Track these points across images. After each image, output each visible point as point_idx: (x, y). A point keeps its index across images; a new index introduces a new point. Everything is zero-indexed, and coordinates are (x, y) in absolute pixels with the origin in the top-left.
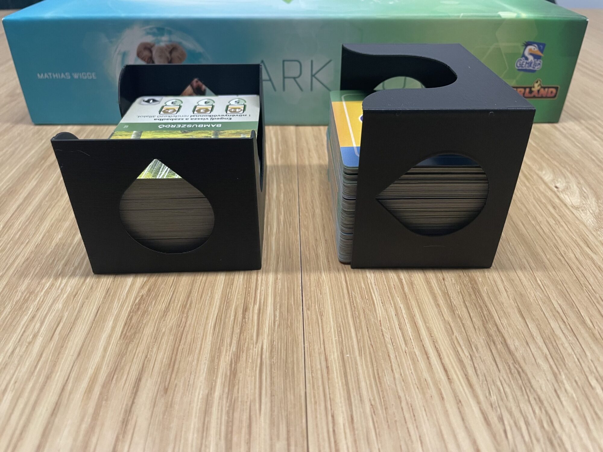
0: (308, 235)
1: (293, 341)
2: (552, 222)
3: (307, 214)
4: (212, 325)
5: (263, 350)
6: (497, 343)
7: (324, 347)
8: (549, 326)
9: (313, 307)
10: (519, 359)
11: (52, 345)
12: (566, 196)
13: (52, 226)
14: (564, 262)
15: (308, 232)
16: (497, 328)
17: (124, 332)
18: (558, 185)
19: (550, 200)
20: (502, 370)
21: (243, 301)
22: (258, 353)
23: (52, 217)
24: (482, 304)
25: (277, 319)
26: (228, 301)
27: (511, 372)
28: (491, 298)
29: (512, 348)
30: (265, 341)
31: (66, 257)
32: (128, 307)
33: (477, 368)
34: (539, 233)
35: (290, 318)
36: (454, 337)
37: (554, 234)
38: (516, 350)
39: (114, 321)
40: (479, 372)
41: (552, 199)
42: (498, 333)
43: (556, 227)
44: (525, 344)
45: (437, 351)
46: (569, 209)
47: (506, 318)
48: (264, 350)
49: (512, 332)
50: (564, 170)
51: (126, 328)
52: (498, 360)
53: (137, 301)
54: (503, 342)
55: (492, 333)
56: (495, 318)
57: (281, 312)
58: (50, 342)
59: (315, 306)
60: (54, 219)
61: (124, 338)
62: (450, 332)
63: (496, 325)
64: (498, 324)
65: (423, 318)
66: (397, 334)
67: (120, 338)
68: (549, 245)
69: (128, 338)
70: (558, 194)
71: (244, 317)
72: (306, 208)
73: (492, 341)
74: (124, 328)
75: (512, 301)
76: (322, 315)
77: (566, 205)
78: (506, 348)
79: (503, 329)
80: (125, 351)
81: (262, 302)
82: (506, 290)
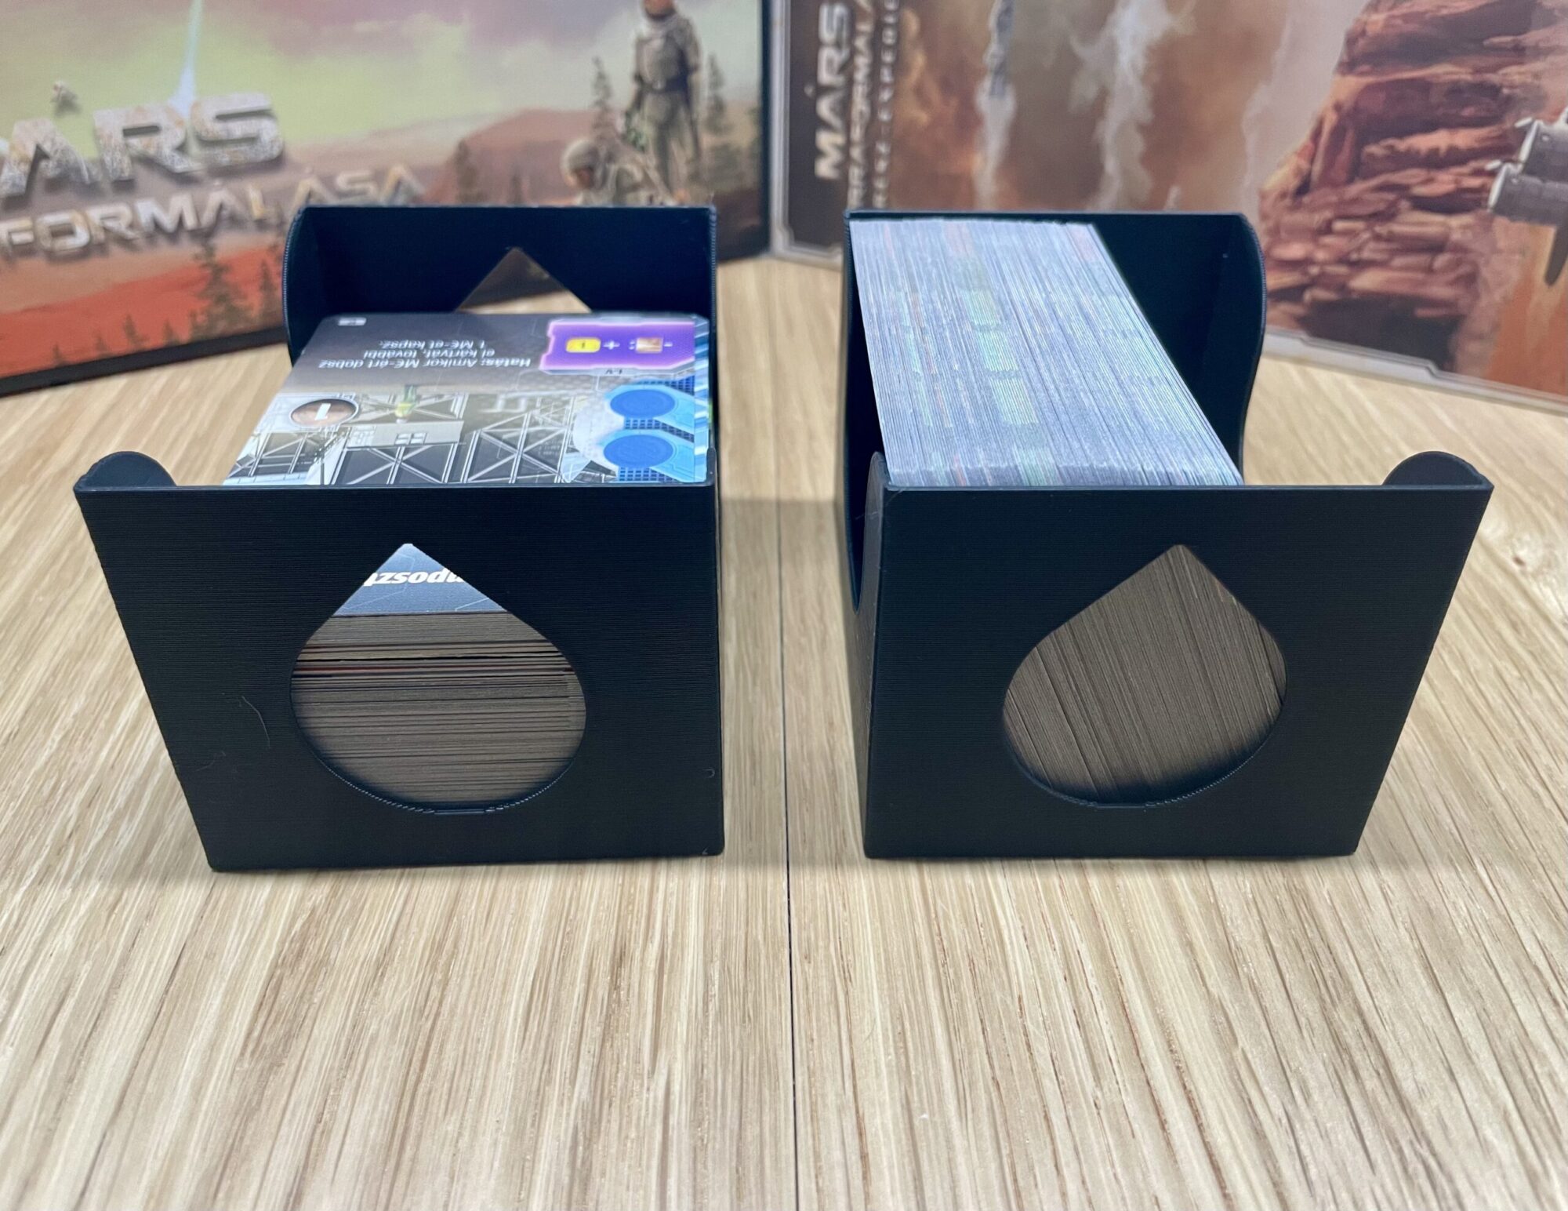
0: (808, 709)
1: (761, 1068)
2: (1511, 674)
3: (803, 640)
4: (520, 1011)
5: (672, 1097)
6: (1364, 1074)
7: (855, 1087)
8: (1512, 1014)
9: (821, 951)
10: (1428, 1128)
11: (41, 1074)
12: (1548, 591)
13: (54, 675)
14: (1548, 803)
15: (807, 700)
16: (1364, 1022)
17: (256, 1034)
18: (1522, 554)
19: (1503, 603)
20: (1382, 1168)
21: (613, 931)
22: (655, 1107)
23: (57, 643)
24: (1317, 943)
25: (715, 990)
26: (568, 929)
27: (1405, 1170)
28: (1345, 924)
29: (1408, 1087)
30: (678, 1067)
31: (92, 777)
32: (269, 945)
33: (1309, 1159)
34: (1476, 711)
35: (751, 988)
36: (1238, 1054)
37: (1518, 713)
38: (1421, 1097)
39: (225, 996)
40: (1313, 1171)
41: (1507, 599)
42: (1366, 1040)
43: (1520, 689)
44: (1446, 1077)
45: (1190, 1101)
46: (1555, 630)
47: (1388, 991)
48: (675, 1098)
49: (1407, 1034)
50: (1537, 507)
51: (261, 1020)
52: (1367, 1130)
53: (298, 926)
54: (1381, 1071)
55: (1348, 1040)
56: (1356, 987)
57: (725, 970)
58: (34, 1062)
59: (827, 948)
60: (61, 651)
61: (253, 1053)
62: (1226, 1038)
63: (1361, 1013)
64: (1364, 1007)
65: (1148, 990)
66: (1070, 1044)
67: (242, 1054)
68: (1503, 748)
69: (267, 1053)
70: (1523, 580)
71: (615, 987)
72: (803, 621)
73: (1348, 1066)
74: (255, 1019)
75: (1402, 931)
76: (847, 979)
77: (1547, 619)
78: (1391, 1092)
79: (1381, 1027)
80: (256, 1097)
81: (670, 932)
82: (1385, 896)
